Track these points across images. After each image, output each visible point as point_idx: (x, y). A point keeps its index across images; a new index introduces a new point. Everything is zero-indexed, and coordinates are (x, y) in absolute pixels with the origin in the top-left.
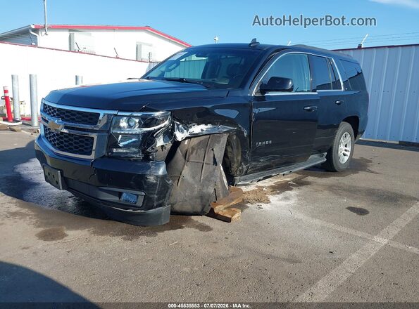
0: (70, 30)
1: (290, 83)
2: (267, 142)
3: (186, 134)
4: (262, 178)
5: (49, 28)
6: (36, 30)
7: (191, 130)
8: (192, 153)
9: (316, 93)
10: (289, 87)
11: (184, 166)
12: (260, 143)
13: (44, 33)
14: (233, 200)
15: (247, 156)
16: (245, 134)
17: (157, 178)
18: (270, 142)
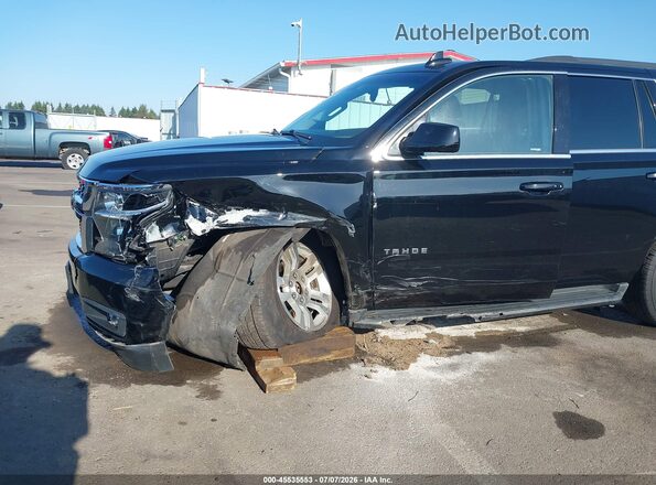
0: (332, 66)
1: (455, 133)
2: (415, 250)
3: (210, 225)
4: (420, 318)
5: (304, 65)
6: (288, 69)
7: (222, 218)
8: (225, 257)
9: (569, 156)
10: (452, 142)
11: (206, 280)
12: (396, 251)
13: (297, 72)
14: (327, 351)
15: (362, 272)
16: (352, 232)
17: (141, 294)
18: (424, 250)
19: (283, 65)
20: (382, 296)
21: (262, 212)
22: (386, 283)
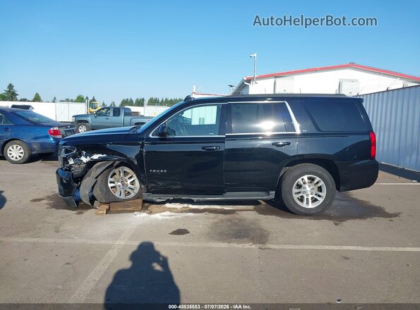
2: (162, 171)
3: (88, 159)
5: (257, 78)
7: (92, 157)
9: (225, 136)
12: (154, 171)
13: (254, 82)
15: (142, 178)
16: (136, 163)
17: (67, 181)
18: (165, 171)
19: (245, 79)
20: (152, 188)
21: (104, 155)
22: (153, 183)
